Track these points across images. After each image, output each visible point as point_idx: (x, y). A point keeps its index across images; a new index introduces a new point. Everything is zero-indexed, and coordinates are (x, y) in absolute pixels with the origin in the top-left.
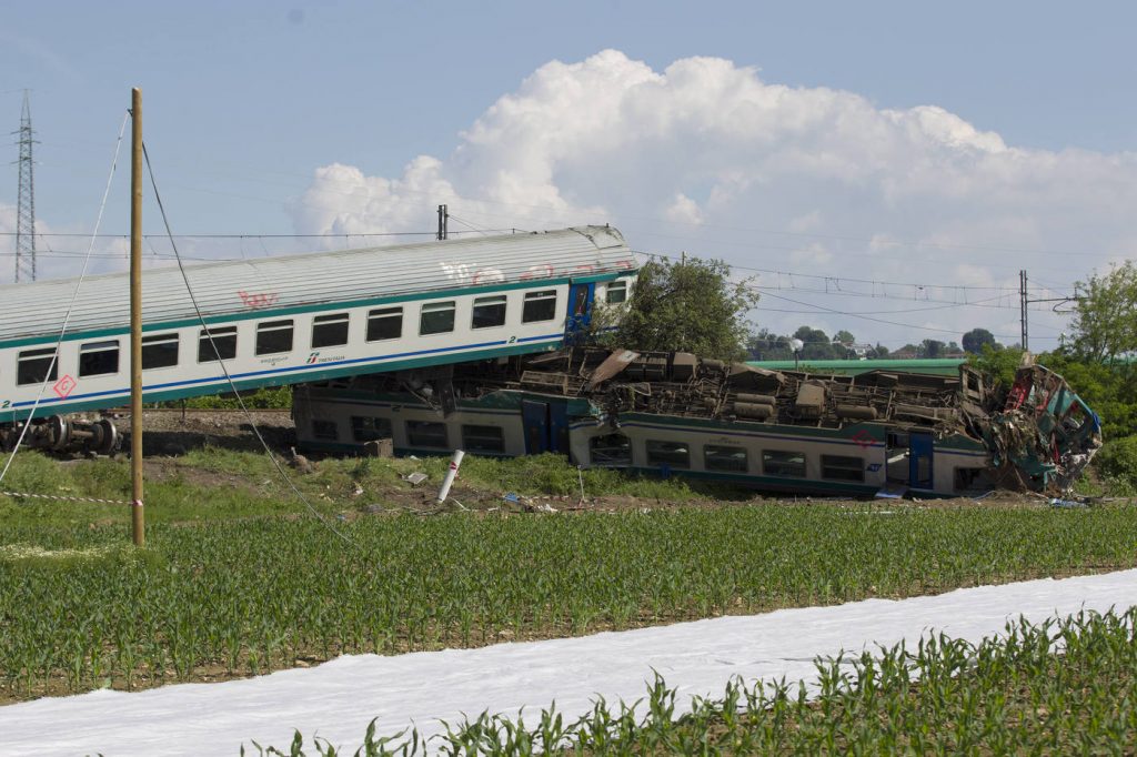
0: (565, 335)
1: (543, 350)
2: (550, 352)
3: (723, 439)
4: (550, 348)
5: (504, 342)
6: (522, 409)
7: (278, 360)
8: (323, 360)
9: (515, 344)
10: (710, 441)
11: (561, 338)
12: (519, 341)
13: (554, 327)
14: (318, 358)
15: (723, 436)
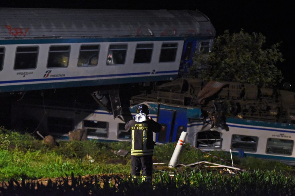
0: (179, 71)
1: (168, 79)
2: (170, 81)
3: (281, 135)
4: (171, 79)
5: (149, 73)
6: (158, 114)
7: (27, 73)
8: (53, 76)
9: (155, 75)
10: (273, 136)
11: (177, 73)
12: (157, 73)
13: (174, 66)
14: (50, 74)
15: (282, 133)
